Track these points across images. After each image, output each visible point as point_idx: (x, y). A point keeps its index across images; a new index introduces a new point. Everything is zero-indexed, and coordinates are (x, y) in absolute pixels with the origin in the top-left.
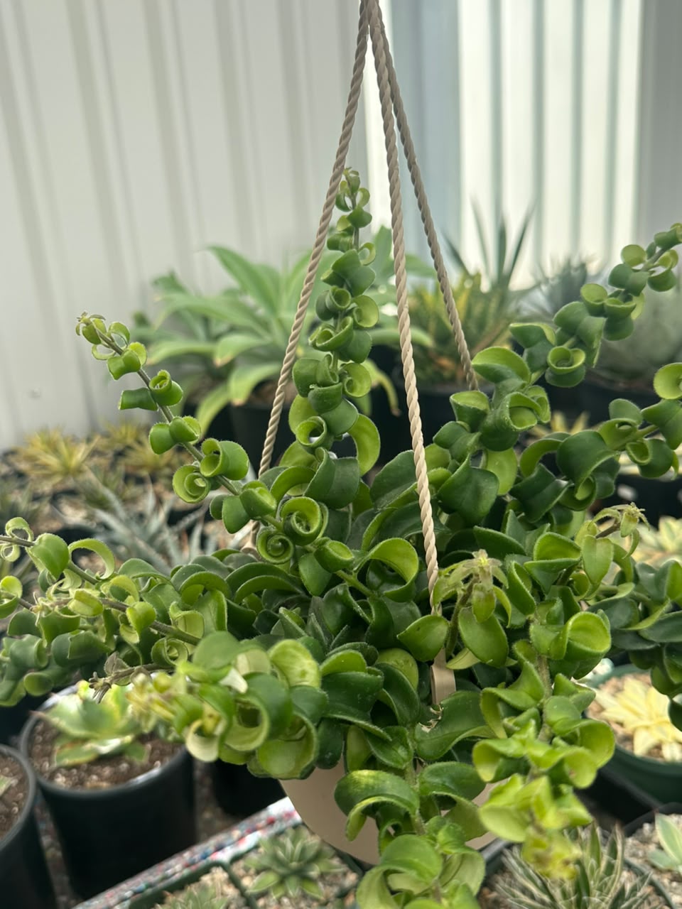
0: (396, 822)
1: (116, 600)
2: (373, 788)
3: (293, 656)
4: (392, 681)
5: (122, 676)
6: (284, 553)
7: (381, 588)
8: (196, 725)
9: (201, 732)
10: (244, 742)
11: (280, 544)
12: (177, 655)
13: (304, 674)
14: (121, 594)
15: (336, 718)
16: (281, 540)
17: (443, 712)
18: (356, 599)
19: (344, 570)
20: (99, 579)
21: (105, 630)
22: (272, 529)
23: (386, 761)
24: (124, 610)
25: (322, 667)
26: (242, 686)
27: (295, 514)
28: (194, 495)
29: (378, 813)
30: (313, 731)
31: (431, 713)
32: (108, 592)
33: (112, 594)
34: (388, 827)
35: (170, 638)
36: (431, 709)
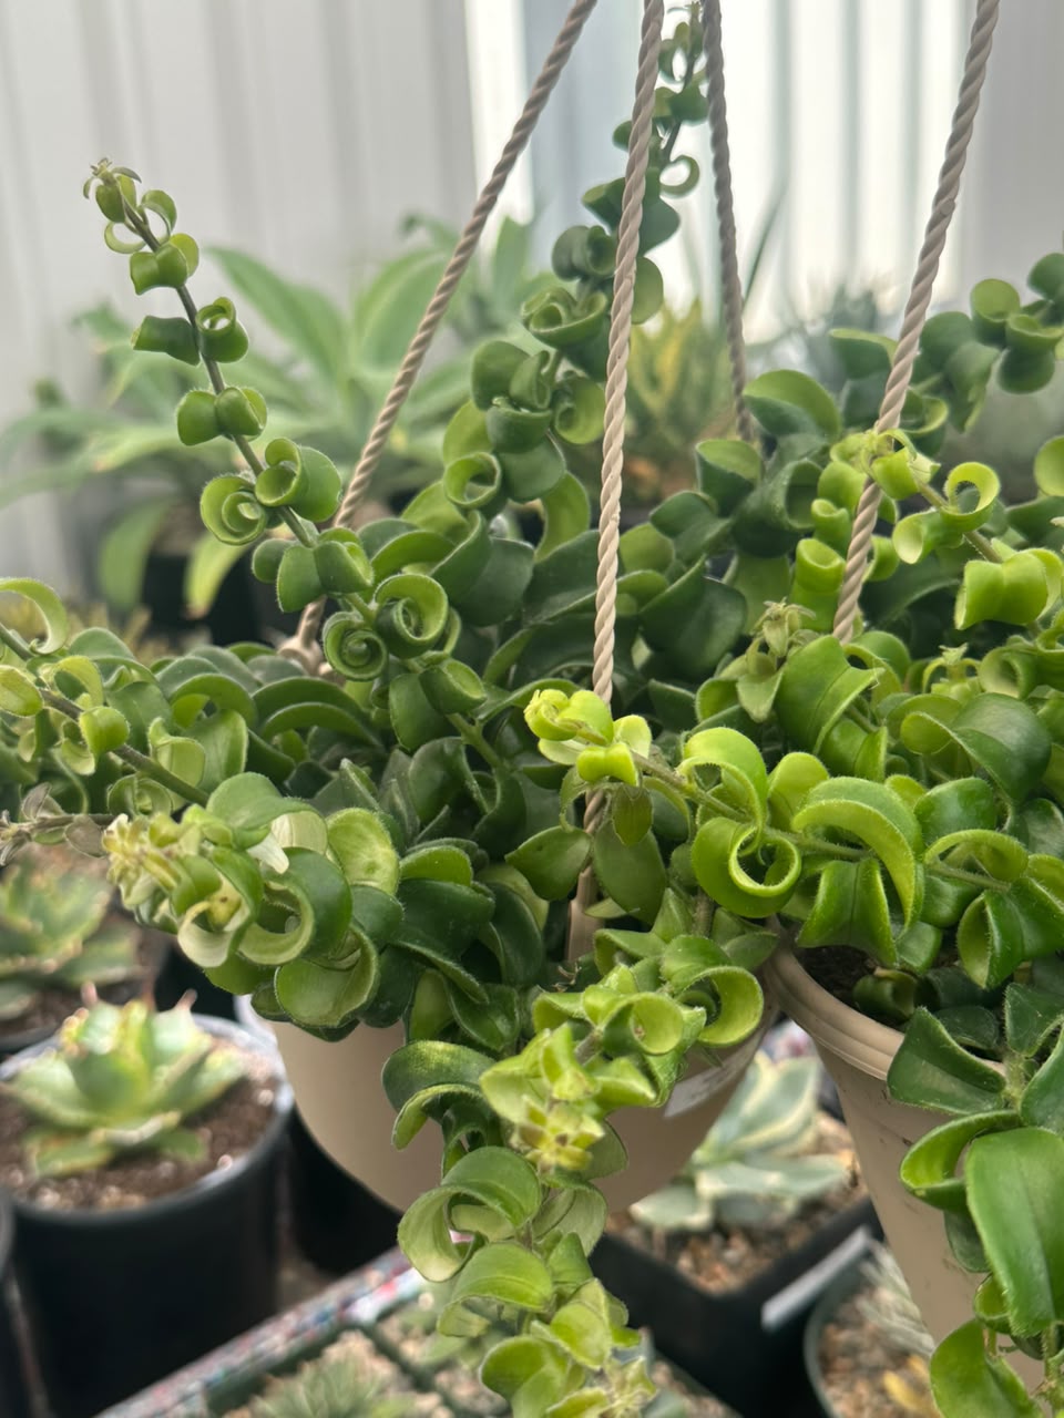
0: (477, 1129)
1: (64, 697)
2: (449, 1070)
3: (361, 837)
4: (506, 911)
5: (50, 826)
6: (368, 664)
7: (518, 758)
8: (200, 907)
9: (204, 921)
10: (265, 952)
11: (364, 646)
12: (150, 808)
13: (372, 868)
14: (72, 686)
15: (408, 949)
16: (367, 641)
17: (580, 973)
18: (474, 767)
19: (464, 714)
20: (36, 653)
21: (35, 741)
22: (355, 617)
23: (474, 1034)
24: (75, 716)
25: (402, 863)
26: (281, 864)
27: (403, 601)
28: (235, 530)
29: (448, 1113)
30: (374, 957)
31: (559, 973)
32: (51, 679)
33: (58, 685)
34: (461, 1135)
35: (143, 777)
36: (560, 969)
